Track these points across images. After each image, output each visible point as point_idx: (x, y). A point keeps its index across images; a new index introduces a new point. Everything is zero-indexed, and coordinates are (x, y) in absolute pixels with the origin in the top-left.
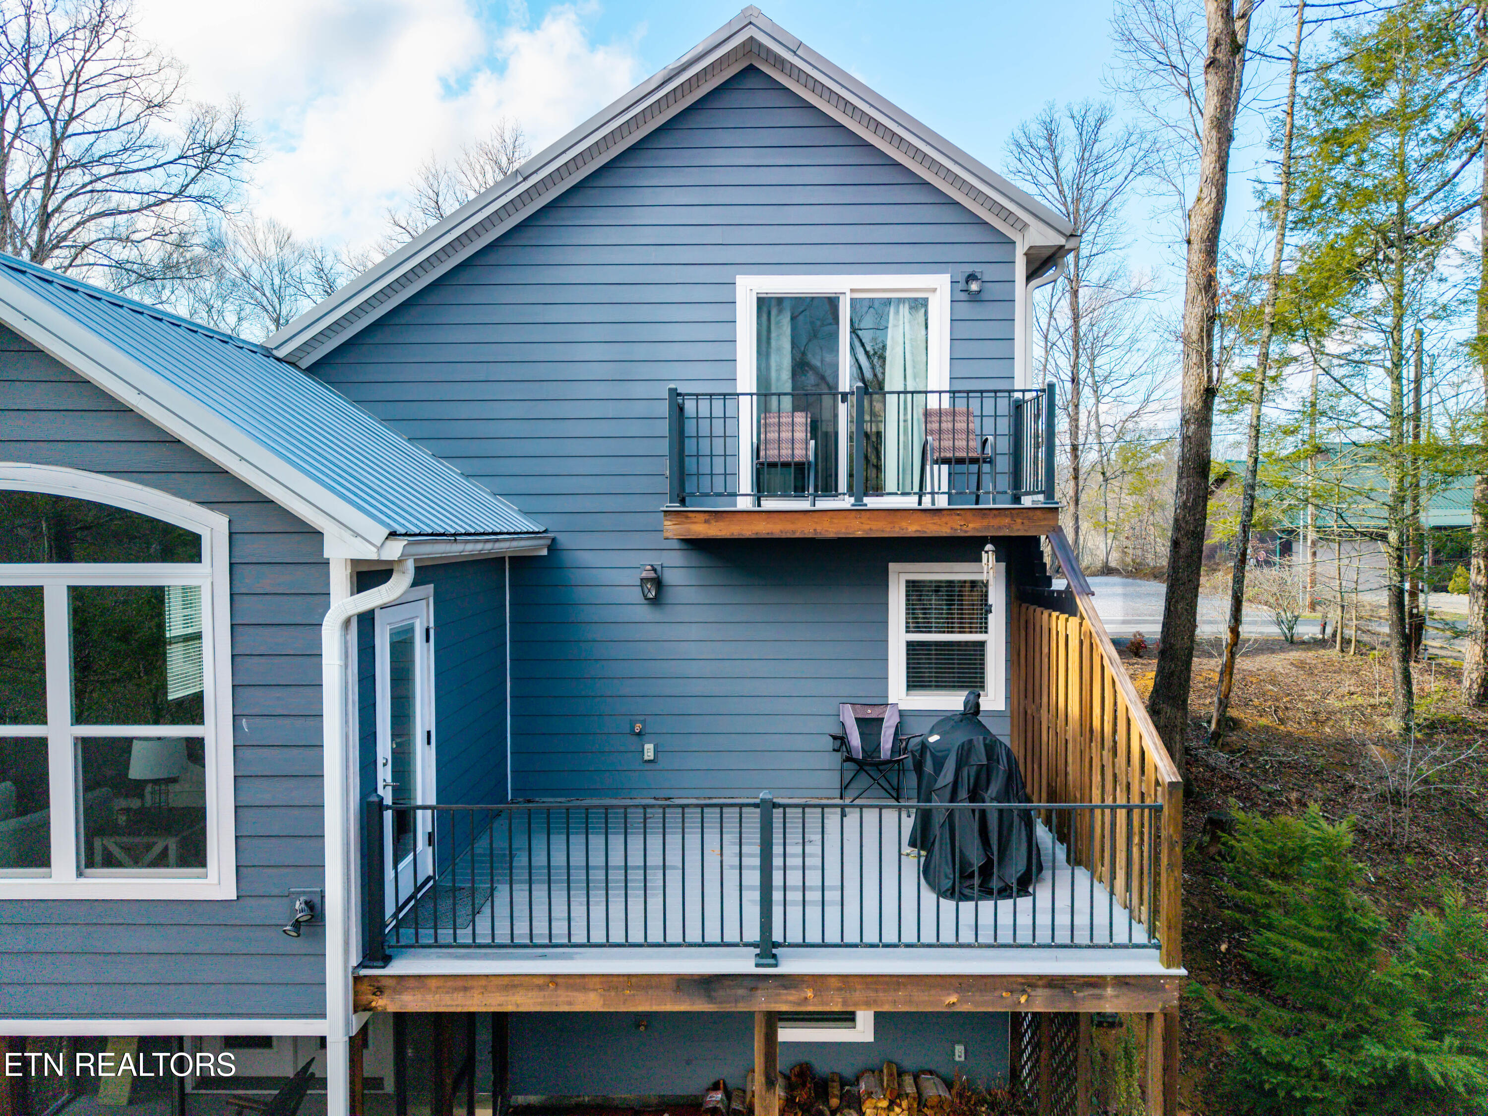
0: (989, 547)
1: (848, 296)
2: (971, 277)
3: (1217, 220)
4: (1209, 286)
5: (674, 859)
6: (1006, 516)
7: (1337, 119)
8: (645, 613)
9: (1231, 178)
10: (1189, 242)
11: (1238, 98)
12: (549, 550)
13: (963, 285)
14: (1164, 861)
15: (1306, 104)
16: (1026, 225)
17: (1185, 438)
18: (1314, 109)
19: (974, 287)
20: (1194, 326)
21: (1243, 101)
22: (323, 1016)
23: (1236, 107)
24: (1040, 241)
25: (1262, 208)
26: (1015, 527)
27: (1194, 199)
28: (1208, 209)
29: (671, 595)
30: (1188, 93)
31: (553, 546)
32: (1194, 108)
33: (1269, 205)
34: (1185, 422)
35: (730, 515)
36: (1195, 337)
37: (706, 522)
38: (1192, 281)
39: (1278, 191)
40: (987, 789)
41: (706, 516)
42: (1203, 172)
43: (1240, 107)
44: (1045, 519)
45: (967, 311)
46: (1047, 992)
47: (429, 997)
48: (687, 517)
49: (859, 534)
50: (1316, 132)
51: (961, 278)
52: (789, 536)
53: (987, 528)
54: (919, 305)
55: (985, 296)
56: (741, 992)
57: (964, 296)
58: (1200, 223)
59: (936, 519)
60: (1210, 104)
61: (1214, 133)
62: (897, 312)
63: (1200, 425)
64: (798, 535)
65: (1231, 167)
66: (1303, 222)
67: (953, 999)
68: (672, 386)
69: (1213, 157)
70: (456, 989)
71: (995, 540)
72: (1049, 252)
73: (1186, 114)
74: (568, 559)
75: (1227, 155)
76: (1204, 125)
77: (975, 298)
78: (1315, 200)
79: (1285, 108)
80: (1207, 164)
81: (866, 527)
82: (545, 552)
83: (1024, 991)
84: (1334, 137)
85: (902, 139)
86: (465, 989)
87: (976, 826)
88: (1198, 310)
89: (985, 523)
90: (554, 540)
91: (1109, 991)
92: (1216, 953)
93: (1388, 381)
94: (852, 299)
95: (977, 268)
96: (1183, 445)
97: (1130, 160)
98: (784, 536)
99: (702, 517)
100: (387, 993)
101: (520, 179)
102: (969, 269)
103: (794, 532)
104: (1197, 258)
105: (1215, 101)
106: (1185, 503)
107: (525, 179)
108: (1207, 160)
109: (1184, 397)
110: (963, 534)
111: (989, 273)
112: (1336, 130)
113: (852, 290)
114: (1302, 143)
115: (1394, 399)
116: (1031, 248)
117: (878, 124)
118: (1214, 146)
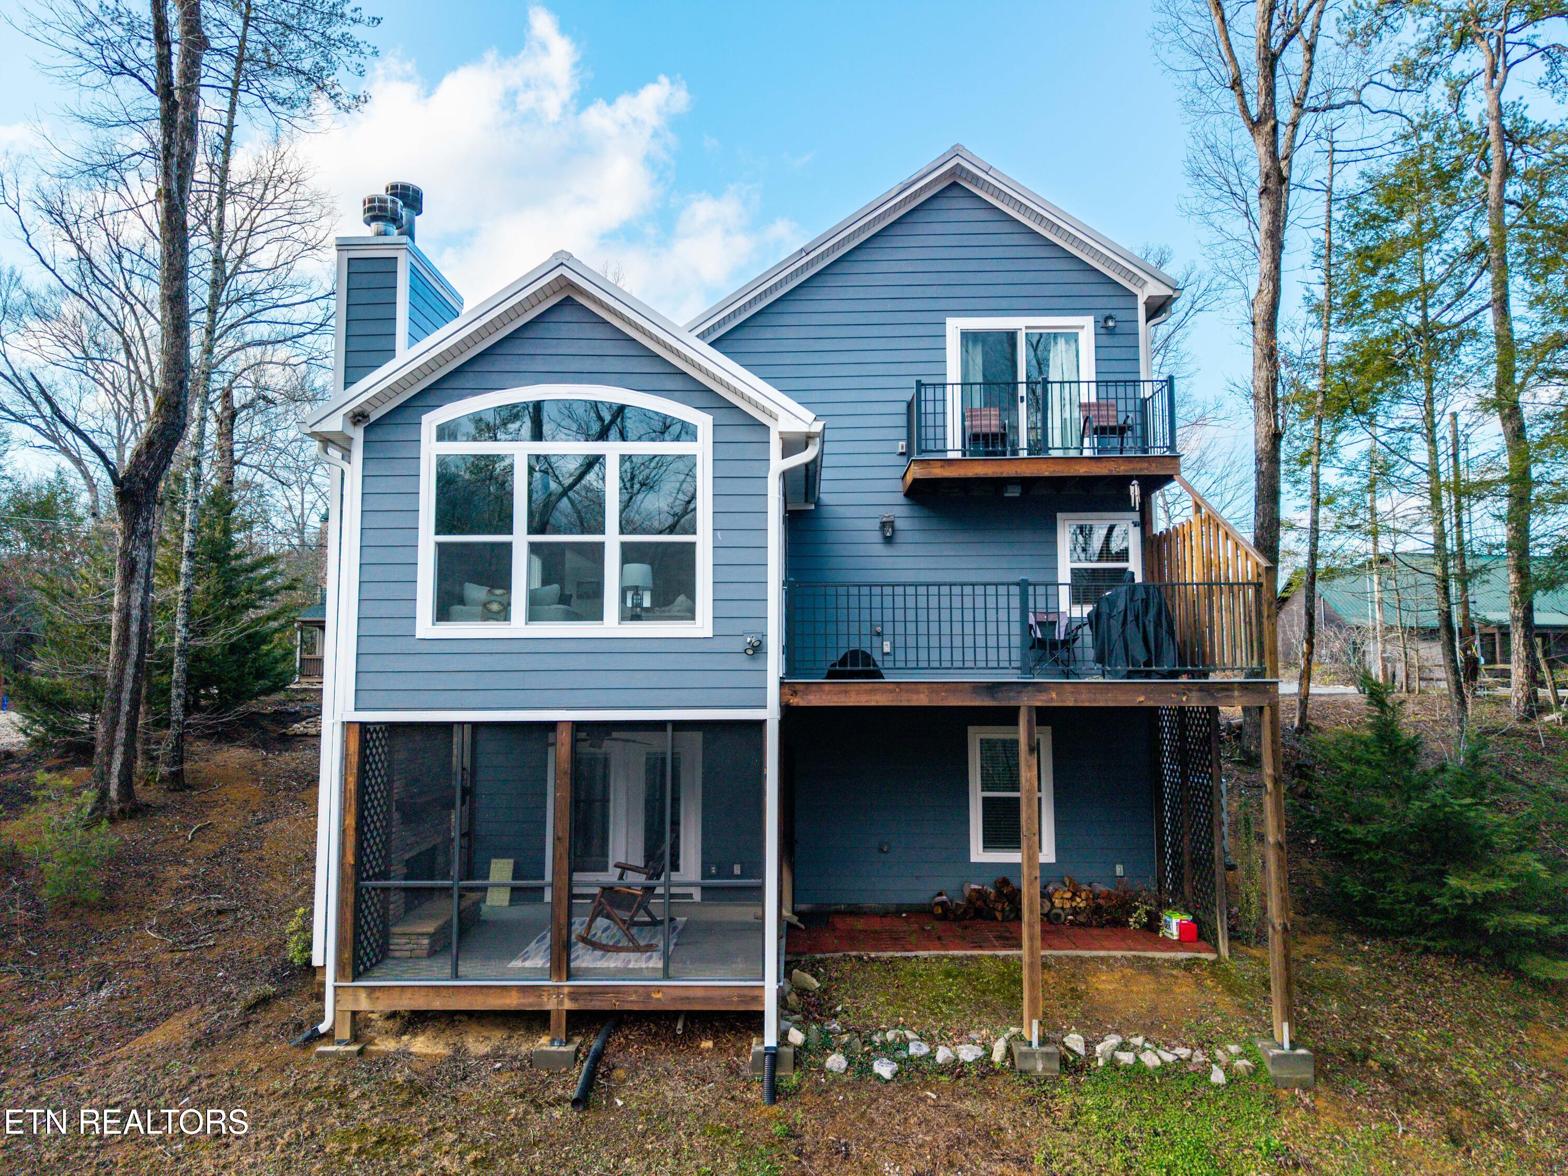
0: (1135, 482)
1: (1024, 331)
2: (1106, 319)
3: (1274, 306)
4: (1271, 354)
6: (1145, 462)
7: (1368, 237)
8: (881, 549)
9: (1283, 275)
10: (1254, 323)
11: (1286, 215)
13: (1102, 324)
14: (1265, 614)
15: (1341, 227)
16: (1145, 282)
17: (1259, 473)
18: (1348, 231)
19: (1111, 324)
20: (1261, 385)
21: (1290, 218)
22: (765, 707)
23: (1285, 223)
24: (1156, 293)
25: (1310, 312)
26: (1152, 469)
27: (1256, 291)
28: (1267, 298)
29: (900, 537)
30: (1246, 215)
32: (1252, 226)
33: (1317, 309)
34: (1259, 461)
35: (958, 462)
36: (1263, 394)
37: (942, 466)
38: (1258, 350)
39: (1320, 292)
41: (942, 463)
42: (1262, 270)
43: (1288, 223)
44: (1171, 463)
45: (1106, 340)
46: (1198, 694)
47: (824, 697)
48: (929, 464)
49: (1047, 474)
50: (1349, 247)
51: (1101, 320)
52: (998, 476)
53: (1133, 469)
54: (1072, 338)
55: (1117, 331)
56: (1012, 694)
57: (1103, 331)
58: (1261, 309)
59: (1099, 464)
60: (1264, 220)
61: (1268, 241)
62: (1056, 343)
63: (1271, 462)
64: (1004, 475)
65: (1283, 267)
66: (1346, 320)
67: (1142, 699)
68: (918, 378)
69: (1269, 260)
70: (840, 692)
72: (1163, 300)
73: (1247, 231)
74: (826, 512)
75: (1280, 258)
76: (1260, 237)
77: (1111, 332)
78: (1354, 300)
79: (1324, 227)
80: (1265, 265)
81: (1049, 469)
82: (812, 507)
83: (1184, 694)
84: (1363, 253)
85: (1059, 227)
86: (846, 692)
87: (1141, 636)
88: (1264, 374)
89: (1131, 466)
91: (1236, 693)
92: (1307, 845)
93: (1425, 445)
94: (1027, 334)
95: (1113, 313)
96: (1258, 480)
97: (1189, 298)
98: (995, 476)
99: (939, 463)
100: (800, 694)
101: (803, 254)
102: (1107, 313)
103: (1002, 473)
104: (1261, 335)
105: (1268, 218)
106: (1262, 524)
107: (807, 254)
108: (1264, 262)
109: (1256, 442)
110: (1117, 474)
111: (1120, 315)
112: (1367, 247)
113: (1027, 328)
114: (1341, 259)
115: (1431, 458)
116: (1150, 297)
117: (1043, 217)
118: (1270, 251)
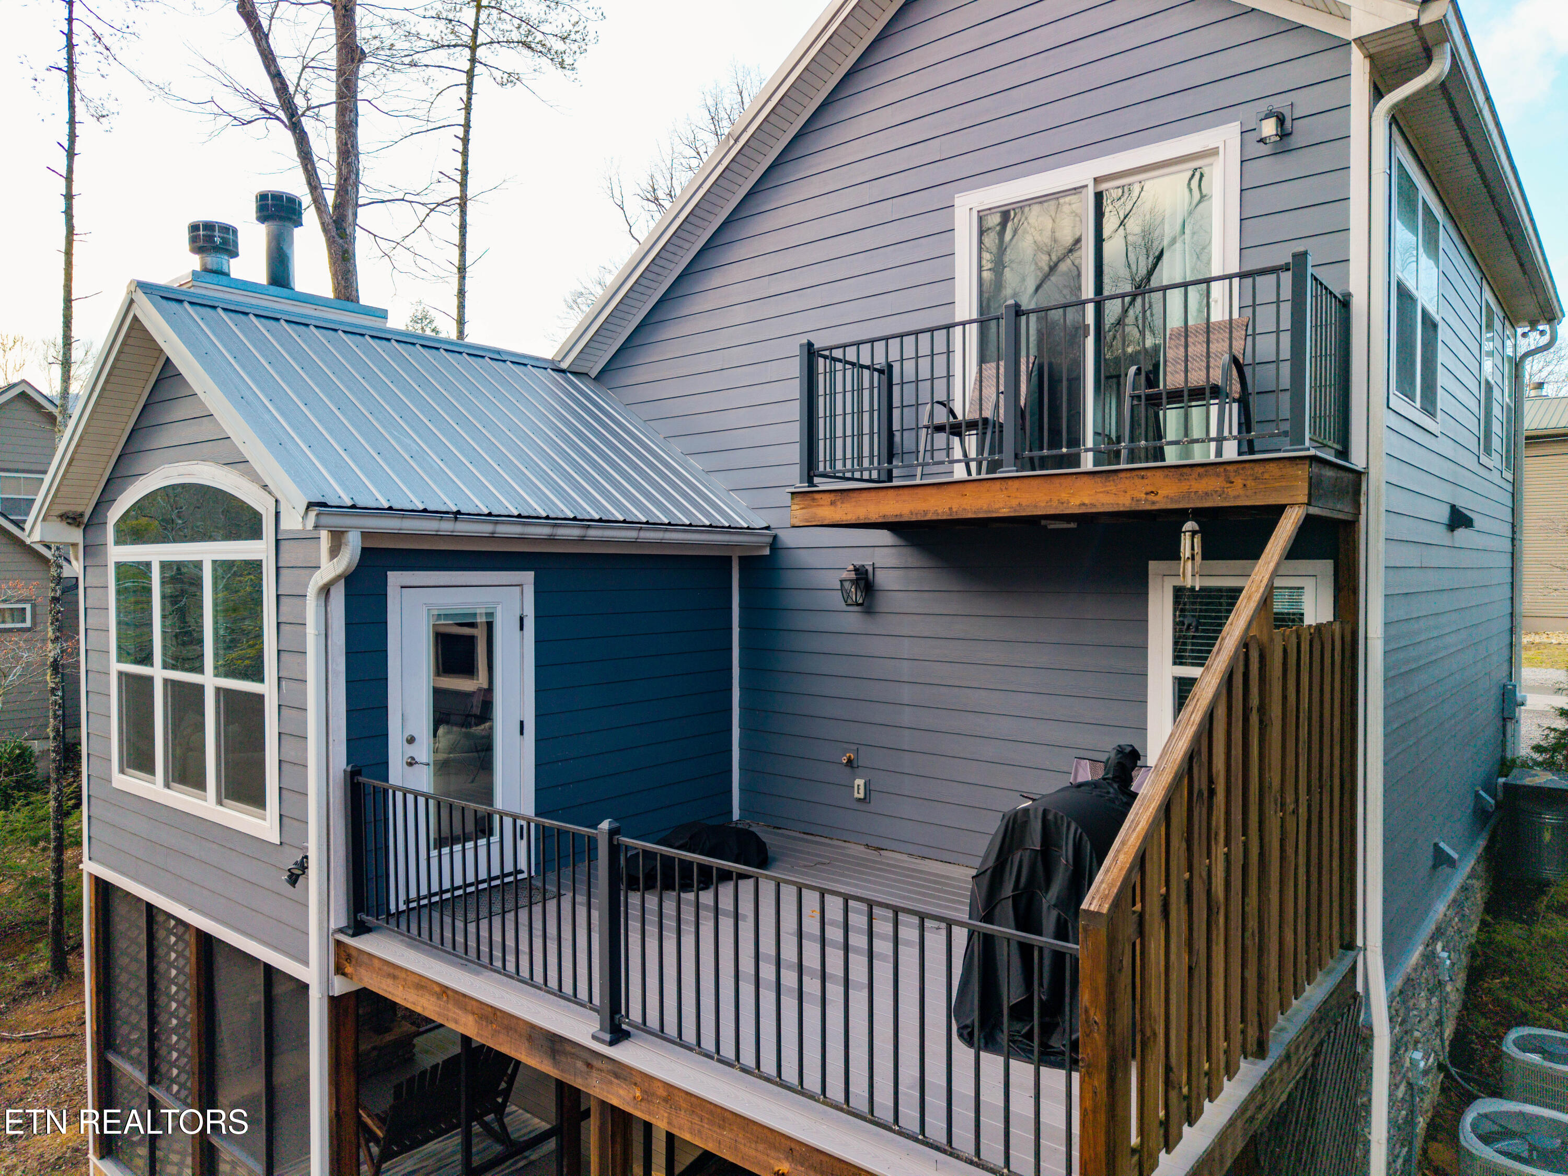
0: (1190, 525)
5: (746, 908)
6: (1218, 475)
8: (853, 620)
12: (771, 549)
26: (1232, 492)
29: (884, 603)
31: (775, 543)
35: (855, 494)
37: (833, 503)
40: (1047, 892)
41: (832, 497)
44: (1282, 477)
48: (814, 499)
49: (1005, 512)
52: (920, 518)
53: (1187, 495)
59: (1111, 486)
64: (931, 517)
71: (1198, 514)
74: (787, 559)
81: (1014, 503)
82: (767, 552)
89: (1184, 487)
90: (775, 537)
98: (914, 519)
99: (828, 498)
101: (732, 142)
103: (926, 513)
107: (736, 141)
110: (1148, 507)
113: (1096, 180)
